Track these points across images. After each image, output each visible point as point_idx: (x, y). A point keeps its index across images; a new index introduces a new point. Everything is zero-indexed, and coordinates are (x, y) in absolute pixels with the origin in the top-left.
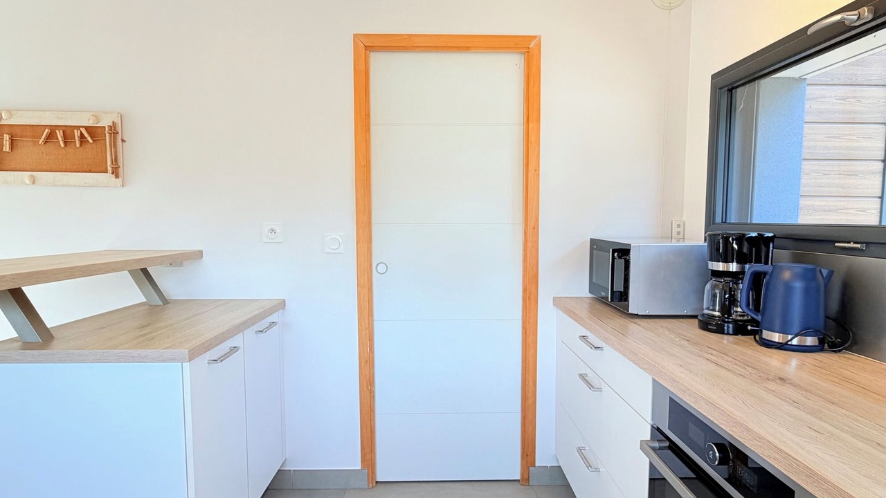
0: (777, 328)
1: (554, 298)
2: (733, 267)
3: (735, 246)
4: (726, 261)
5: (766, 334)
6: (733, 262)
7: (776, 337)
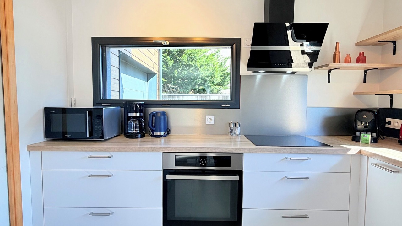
0: (158, 131)
1: (27, 146)
2: (138, 114)
3: (139, 107)
4: (136, 112)
5: (155, 134)
6: (138, 113)
7: (158, 134)
